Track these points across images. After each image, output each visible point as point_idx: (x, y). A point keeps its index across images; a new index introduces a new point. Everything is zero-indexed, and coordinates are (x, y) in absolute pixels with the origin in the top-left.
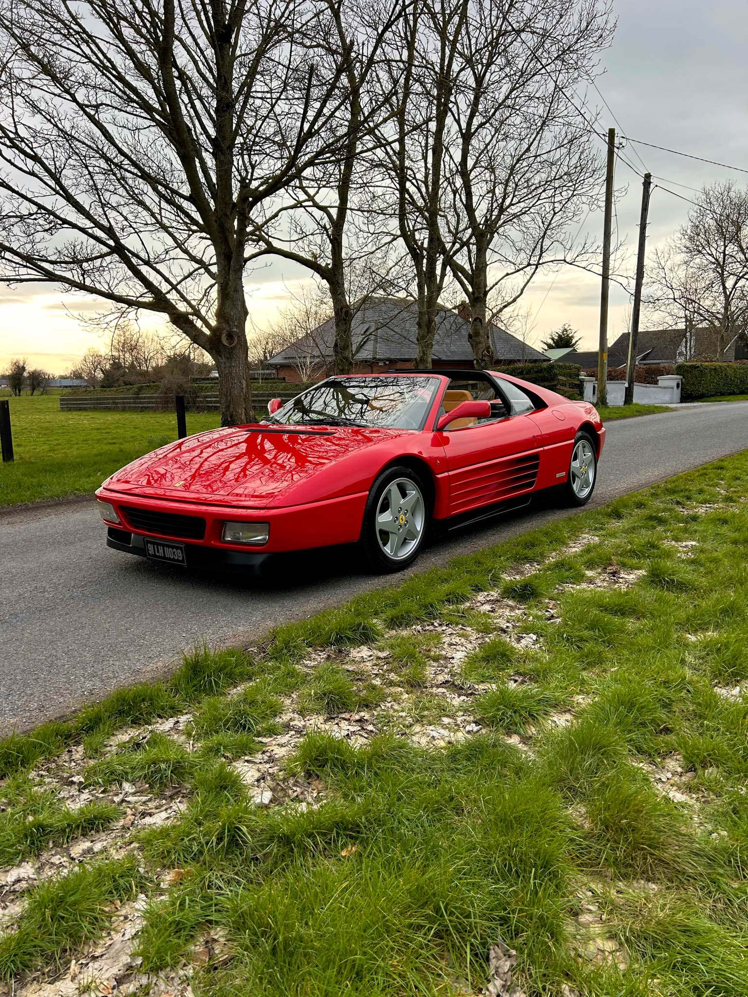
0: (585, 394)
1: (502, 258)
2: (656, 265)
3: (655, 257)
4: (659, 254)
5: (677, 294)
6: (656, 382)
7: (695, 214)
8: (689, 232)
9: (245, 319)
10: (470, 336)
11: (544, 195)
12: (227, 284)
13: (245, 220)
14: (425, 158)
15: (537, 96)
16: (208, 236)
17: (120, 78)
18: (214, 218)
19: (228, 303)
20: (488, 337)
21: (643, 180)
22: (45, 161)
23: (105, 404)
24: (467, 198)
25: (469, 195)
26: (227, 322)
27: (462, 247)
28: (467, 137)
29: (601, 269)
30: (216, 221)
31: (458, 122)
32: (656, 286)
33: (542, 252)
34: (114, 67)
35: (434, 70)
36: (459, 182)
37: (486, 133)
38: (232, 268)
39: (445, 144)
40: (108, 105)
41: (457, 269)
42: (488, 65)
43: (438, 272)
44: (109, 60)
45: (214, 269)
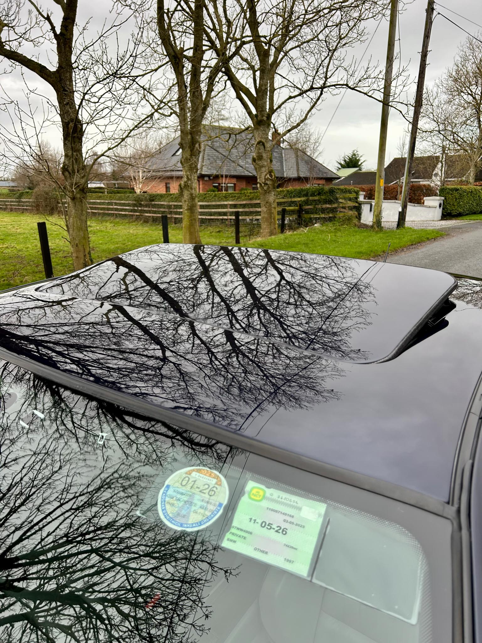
0: (363, 216)
1: (290, 84)
6: (422, 202)
10: (254, 160)
20: (271, 161)
21: (426, 7)
33: (326, 78)
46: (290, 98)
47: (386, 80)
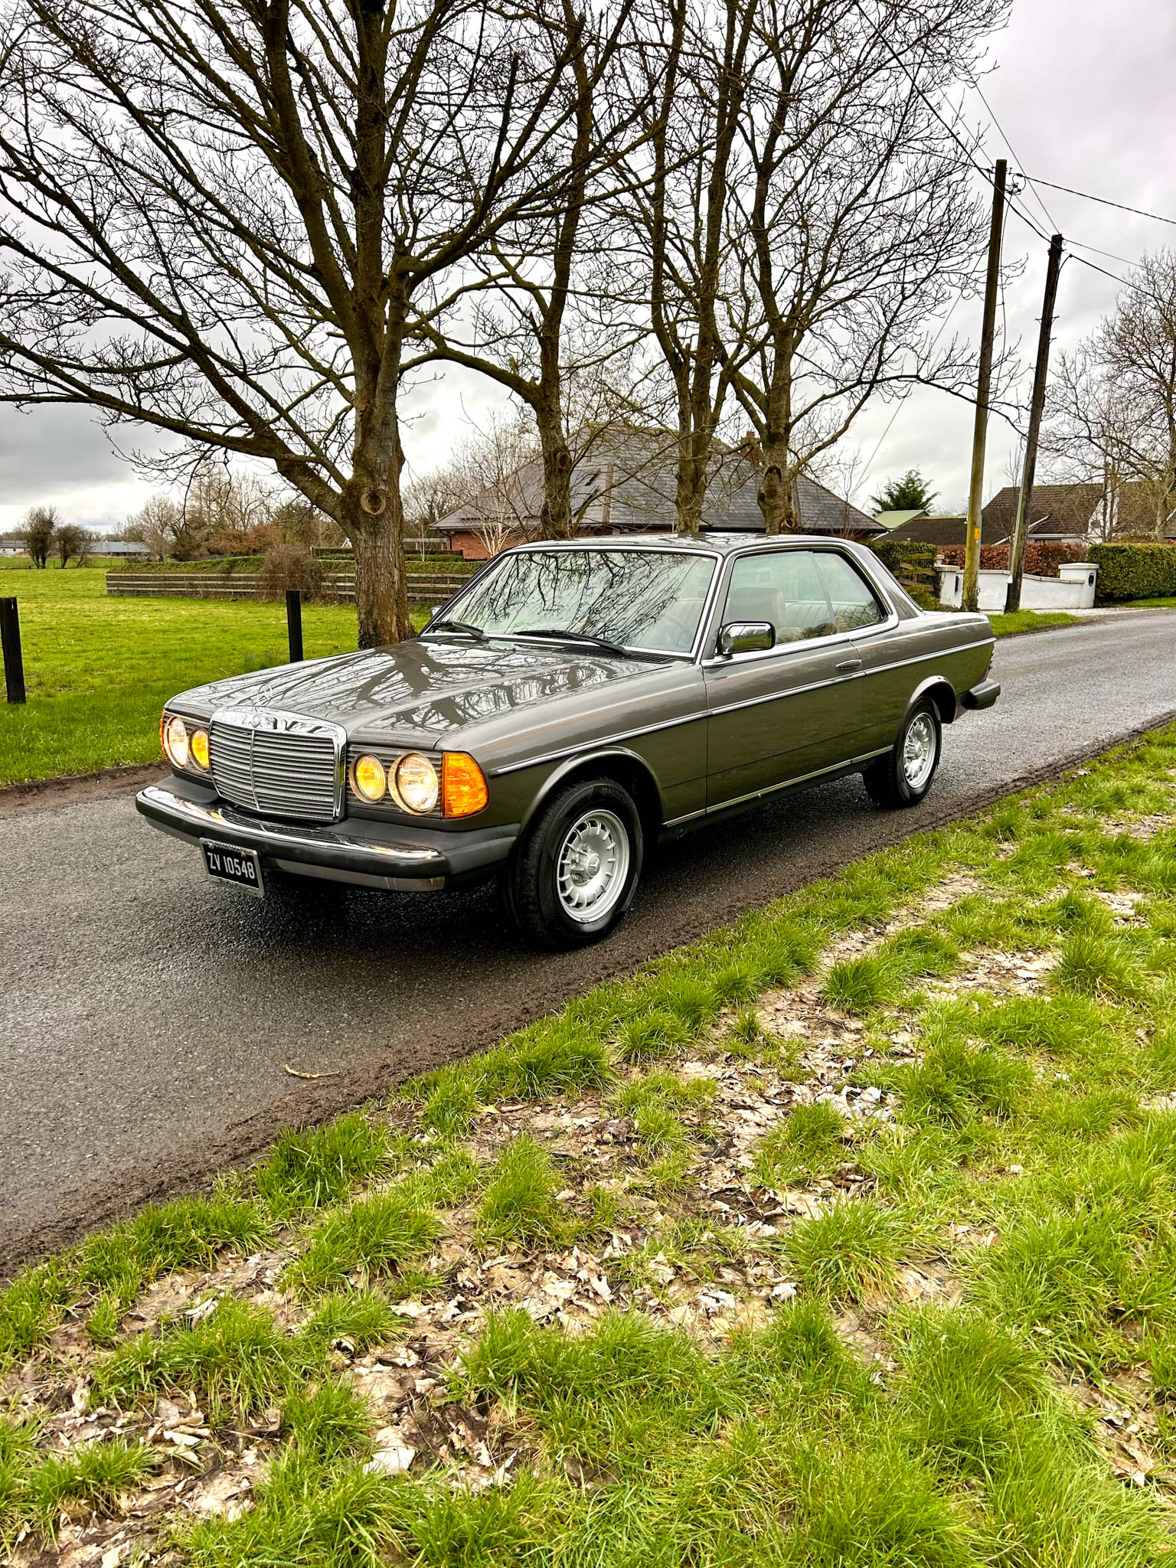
0: (943, 593)
1: (816, 370)
2: (1062, 382)
3: (1061, 369)
4: (1068, 365)
5: (1095, 430)
6: (1055, 574)
7: (1128, 301)
8: (1117, 329)
9: (400, 471)
10: (761, 498)
11: (885, 269)
12: (371, 412)
13: (402, 306)
14: (696, 203)
15: (882, 103)
16: (341, 332)
17: (203, 67)
18: (351, 304)
19: (372, 443)
20: (790, 499)
21: (1048, 246)
22: (78, 203)
23: (177, 586)
24: (762, 274)
25: (766, 266)
26: (371, 474)
27: (752, 354)
28: (765, 169)
29: (976, 391)
30: (354, 309)
31: (751, 144)
32: (1061, 417)
33: (880, 363)
34: (192, 48)
35: (715, 61)
36: (750, 246)
37: (797, 165)
38: (379, 386)
39: (730, 180)
40: (181, 113)
41: (743, 387)
42: (805, 50)
43: (713, 392)
44: (185, 37)
45: (350, 384)
46: (824, 397)
47: (981, 369)
